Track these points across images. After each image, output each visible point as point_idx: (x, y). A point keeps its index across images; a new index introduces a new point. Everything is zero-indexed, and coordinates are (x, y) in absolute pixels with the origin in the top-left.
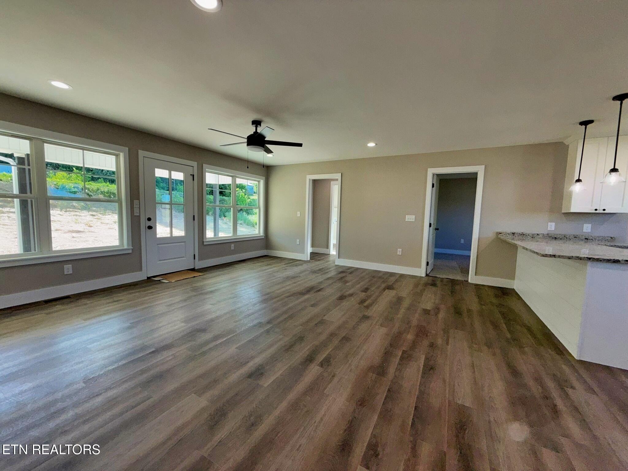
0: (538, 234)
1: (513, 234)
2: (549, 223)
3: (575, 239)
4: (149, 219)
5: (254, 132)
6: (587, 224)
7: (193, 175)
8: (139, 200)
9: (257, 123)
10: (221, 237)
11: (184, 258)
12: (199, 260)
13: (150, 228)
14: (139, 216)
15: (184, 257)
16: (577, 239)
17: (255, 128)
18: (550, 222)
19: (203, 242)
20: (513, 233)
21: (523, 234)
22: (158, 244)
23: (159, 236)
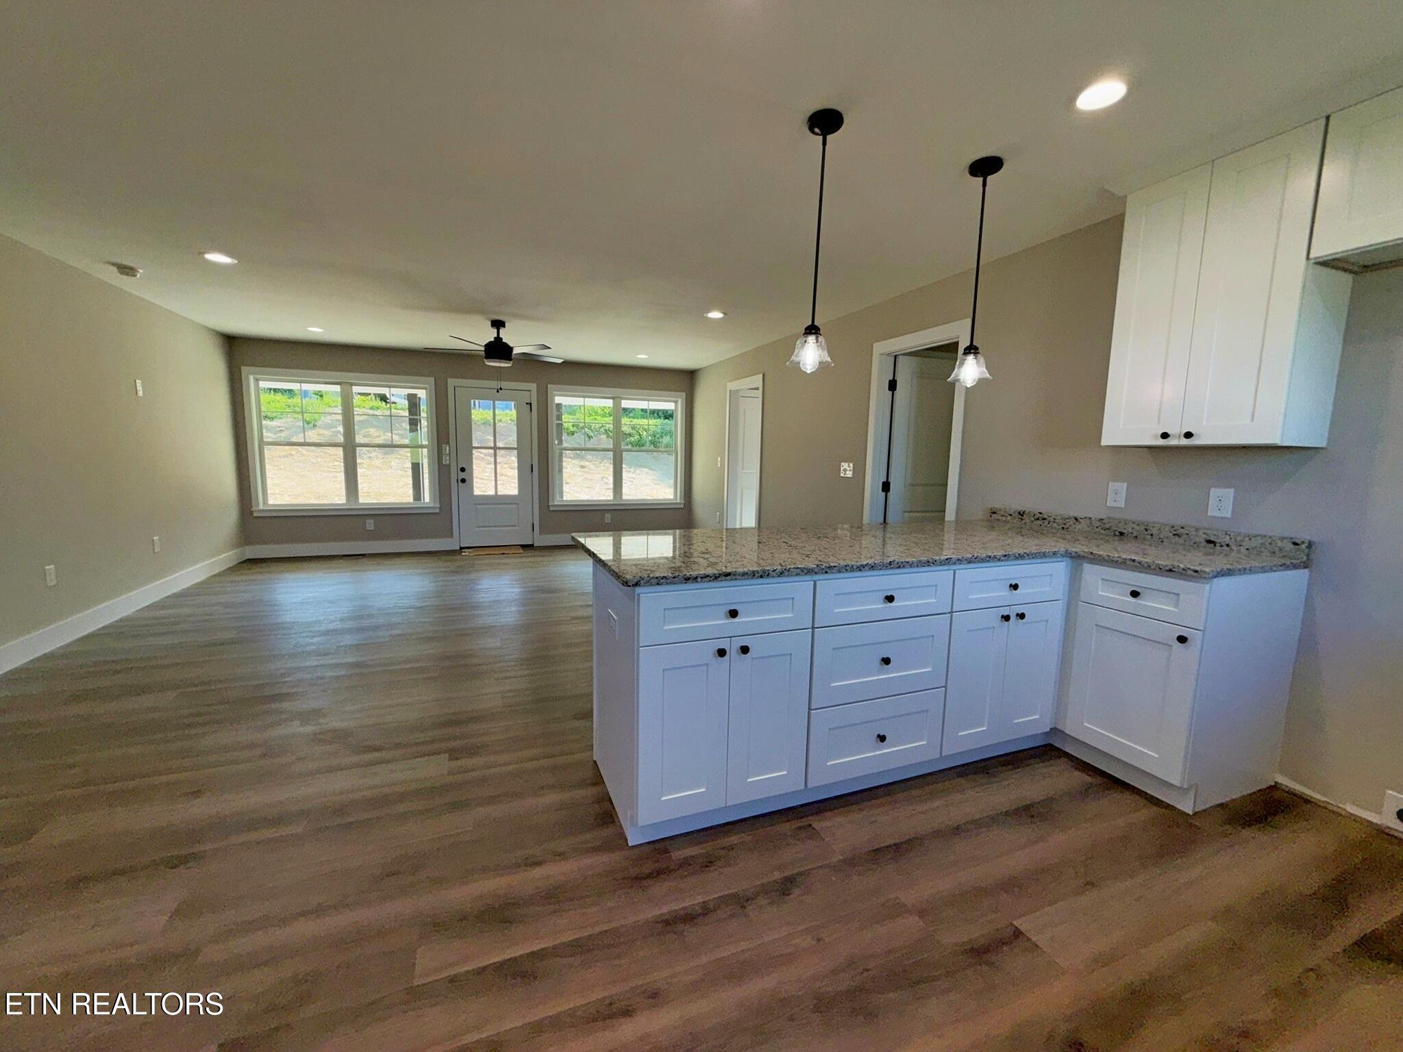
0: (1076, 519)
1: (1021, 514)
2: (1111, 484)
3: (1177, 538)
4: (463, 470)
5: (495, 338)
6: (1218, 490)
7: (531, 404)
8: (449, 444)
9: (498, 324)
10: (567, 501)
11: (515, 528)
12: (540, 534)
13: (463, 481)
14: (449, 465)
15: (515, 526)
16: (1181, 541)
17: (496, 330)
18: (1114, 481)
19: (549, 506)
20: (1019, 513)
21: (1041, 518)
22: (475, 504)
23: (477, 492)
